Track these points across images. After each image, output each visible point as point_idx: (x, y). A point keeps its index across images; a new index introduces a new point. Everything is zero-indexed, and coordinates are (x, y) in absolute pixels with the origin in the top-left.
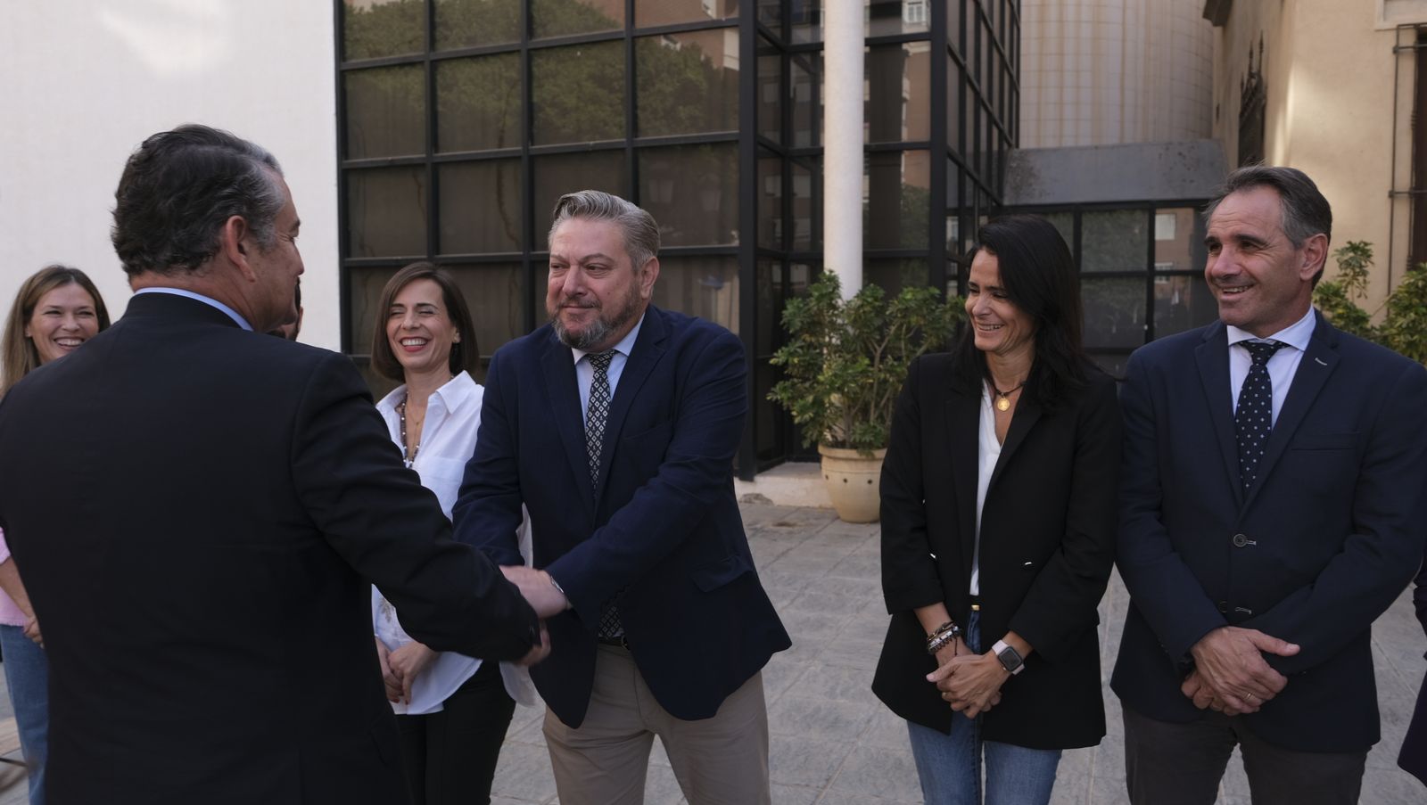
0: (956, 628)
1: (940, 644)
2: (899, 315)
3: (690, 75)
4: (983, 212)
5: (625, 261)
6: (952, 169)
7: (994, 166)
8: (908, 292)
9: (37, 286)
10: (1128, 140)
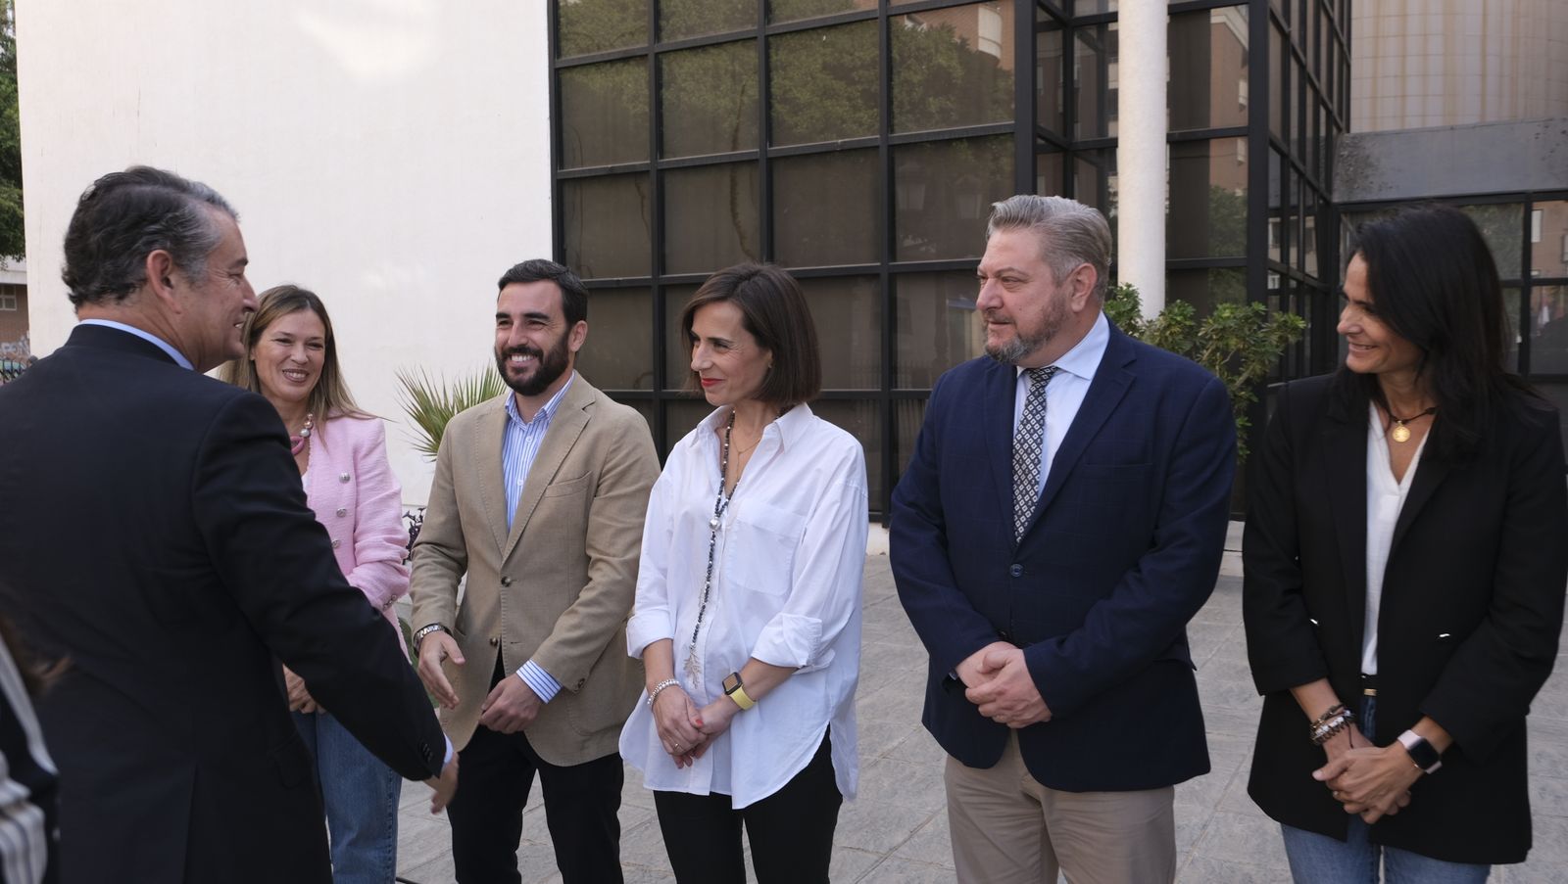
0: (1348, 713)
1: (1328, 732)
2: (1214, 337)
3: (941, 60)
4: (1308, 212)
5: (1045, 272)
6: (1274, 159)
7: (1322, 152)
8: (1225, 309)
9: (267, 310)
10: (1490, 119)
